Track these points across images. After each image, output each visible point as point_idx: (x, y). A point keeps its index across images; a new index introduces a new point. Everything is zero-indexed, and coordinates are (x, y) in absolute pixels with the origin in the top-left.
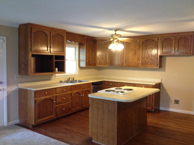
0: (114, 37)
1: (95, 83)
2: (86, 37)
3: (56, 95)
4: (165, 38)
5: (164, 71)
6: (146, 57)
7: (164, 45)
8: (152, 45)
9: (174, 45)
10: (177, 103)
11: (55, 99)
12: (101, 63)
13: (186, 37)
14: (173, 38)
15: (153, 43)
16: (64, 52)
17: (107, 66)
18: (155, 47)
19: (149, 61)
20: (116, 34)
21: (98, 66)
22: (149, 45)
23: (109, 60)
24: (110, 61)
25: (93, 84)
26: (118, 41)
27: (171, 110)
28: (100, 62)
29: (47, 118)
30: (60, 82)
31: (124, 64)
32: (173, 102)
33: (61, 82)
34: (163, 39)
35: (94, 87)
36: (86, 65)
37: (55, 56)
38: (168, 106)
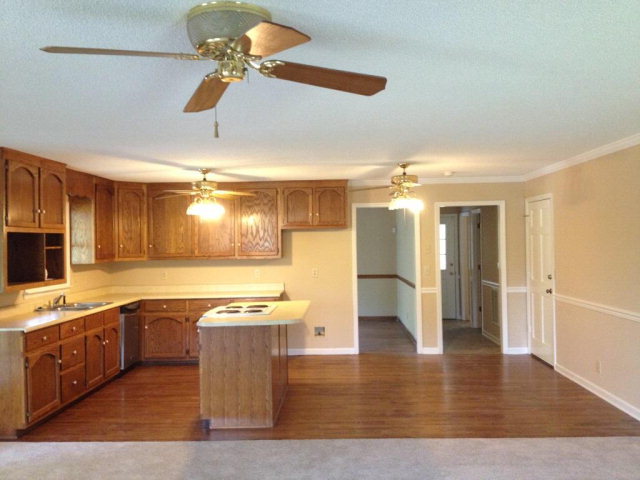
0: (203, 187)
1: (130, 307)
2: (94, 181)
3: (60, 343)
4: (292, 190)
5: (290, 263)
6: (252, 234)
7: (290, 207)
8: (264, 204)
9: (310, 207)
10: (319, 334)
11: (57, 354)
12: (128, 252)
13: (334, 191)
14: (309, 191)
15: (266, 201)
16: (62, 223)
17: (145, 259)
18: (270, 209)
19: (258, 244)
20: (205, 179)
21: (120, 259)
22: (256, 205)
23: (149, 244)
24: (154, 246)
25: (123, 309)
26: (211, 198)
27: (310, 351)
28: (124, 247)
29: (48, 407)
30: (36, 311)
31: (196, 252)
32: (313, 332)
33: (39, 310)
34: (287, 193)
35: (126, 317)
36: (96, 258)
37: (47, 234)
38: (303, 345)
